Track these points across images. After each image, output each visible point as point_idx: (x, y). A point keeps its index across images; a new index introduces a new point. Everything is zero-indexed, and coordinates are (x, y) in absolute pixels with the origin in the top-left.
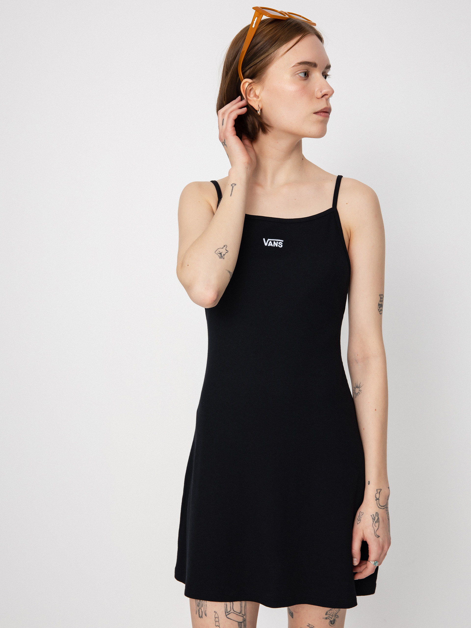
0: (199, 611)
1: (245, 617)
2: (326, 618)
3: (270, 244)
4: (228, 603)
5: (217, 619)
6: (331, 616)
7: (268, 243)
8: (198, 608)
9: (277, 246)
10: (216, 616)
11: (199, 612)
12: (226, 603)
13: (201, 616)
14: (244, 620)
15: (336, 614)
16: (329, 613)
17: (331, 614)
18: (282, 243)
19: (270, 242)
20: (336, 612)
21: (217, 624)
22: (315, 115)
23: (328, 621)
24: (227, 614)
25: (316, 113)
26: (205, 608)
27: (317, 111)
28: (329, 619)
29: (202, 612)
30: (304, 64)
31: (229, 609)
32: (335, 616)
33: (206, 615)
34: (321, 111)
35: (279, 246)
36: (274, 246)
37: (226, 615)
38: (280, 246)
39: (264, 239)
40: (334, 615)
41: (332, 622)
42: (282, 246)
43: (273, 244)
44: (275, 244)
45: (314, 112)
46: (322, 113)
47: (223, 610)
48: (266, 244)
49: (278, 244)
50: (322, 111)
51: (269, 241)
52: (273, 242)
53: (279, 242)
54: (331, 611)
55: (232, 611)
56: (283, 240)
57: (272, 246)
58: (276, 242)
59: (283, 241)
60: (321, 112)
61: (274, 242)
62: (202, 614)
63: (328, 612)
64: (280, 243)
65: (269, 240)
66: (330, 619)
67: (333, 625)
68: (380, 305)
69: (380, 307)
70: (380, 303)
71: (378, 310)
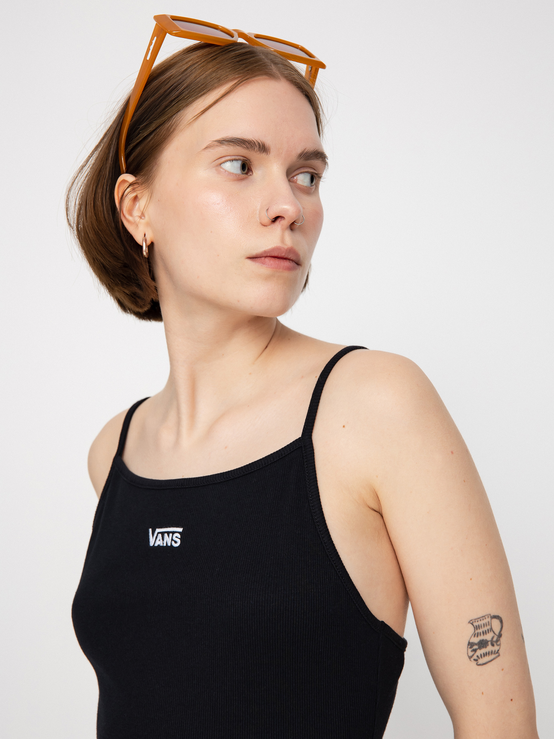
3: (159, 540)
7: (156, 538)
9: (169, 545)
18: (179, 535)
19: (160, 536)
22: (249, 262)
25: (253, 258)
27: (255, 252)
30: (231, 143)
34: (265, 255)
35: (173, 543)
36: (165, 544)
38: (176, 542)
39: (150, 530)
42: (178, 543)
43: (163, 540)
44: (168, 540)
45: (248, 256)
46: (267, 260)
48: (152, 542)
49: (172, 540)
50: (269, 255)
51: (158, 533)
52: (163, 535)
53: (173, 533)
57: (162, 545)
58: (168, 533)
59: (180, 530)
60: (266, 257)
61: (166, 535)
64: (176, 537)
65: (158, 530)
68: (476, 644)
69: (475, 651)
70: (476, 640)
71: (470, 657)
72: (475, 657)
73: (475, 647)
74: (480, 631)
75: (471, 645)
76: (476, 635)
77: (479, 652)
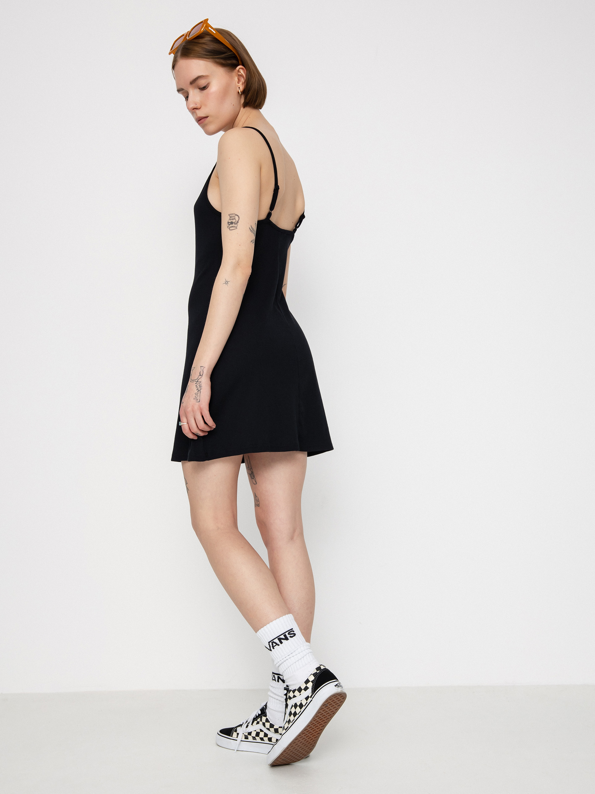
68: (230, 223)
69: (229, 225)
70: (230, 221)
71: (228, 227)
72: (229, 227)
73: (230, 224)
74: (231, 218)
75: (228, 223)
76: (230, 219)
77: (231, 226)
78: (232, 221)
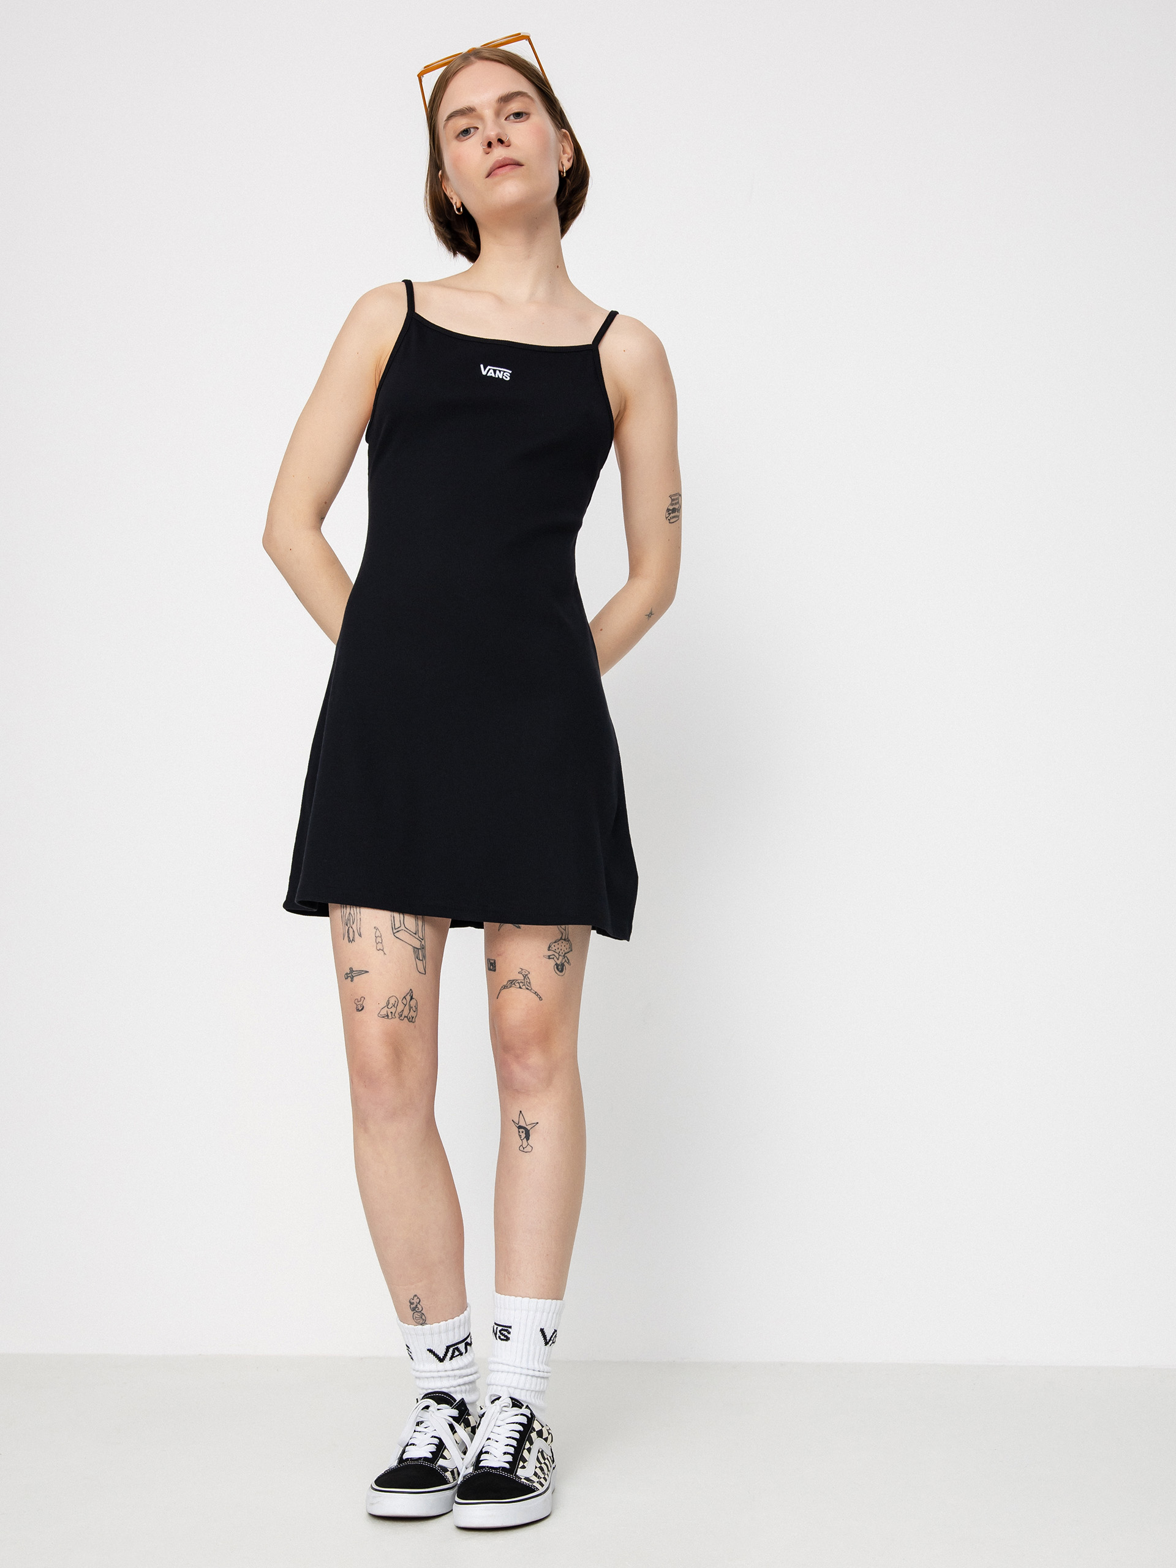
0: (348, 932)
1: (423, 942)
2: (549, 957)
3: (491, 374)
4: (396, 915)
5: (379, 940)
6: (557, 955)
7: (488, 371)
8: (347, 928)
9: (501, 377)
10: (378, 934)
11: (349, 934)
12: (392, 913)
13: (351, 939)
14: (423, 948)
15: (566, 955)
16: (554, 948)
17: (557, 951)
18: (509, 375)
19: (491, 371)
20: (566, 951)
21: (380, 946)
23: (552, 963)
24: (395, 931)
26: (359, 925)
28: (553, 958)
29: (353, 931)
31: (397, 925)
32: (564, 956)
33: (360, 935)
35: (504, 377)
36: (497, 377)
37: (394, 934)
38: (506, 378)
39: (482, 366)
40: (562, 955)
41: (559, 967)
42: (508, 379)
43: (495, 373)
44: (499, 375)
47: (389, 924)
48: (484, 373)
49: (503, 375)
51: (490, 369)
52: (495, 371)
53: (505, 372)
54: (557, 944)
55: (403, 927)
56: (510, 370)
57: (494, 376)
58: (500, 371)
59: (510, 372)
61: (497, 371)
62: (354, 935)
63: (552, 946)
64: (506, 375)
65: (489, 367)
66: (555, 958)
67: (561, 974)
68: (670, 510)
69: (670, 514)
70: (671, 508)
71: (667, 518)
72: (669, 518)
73: (670, 512)
74: (674, 502)
75: (668, 510)
76: (672, 504)
77: (672, 515)
78: (674, 507)
